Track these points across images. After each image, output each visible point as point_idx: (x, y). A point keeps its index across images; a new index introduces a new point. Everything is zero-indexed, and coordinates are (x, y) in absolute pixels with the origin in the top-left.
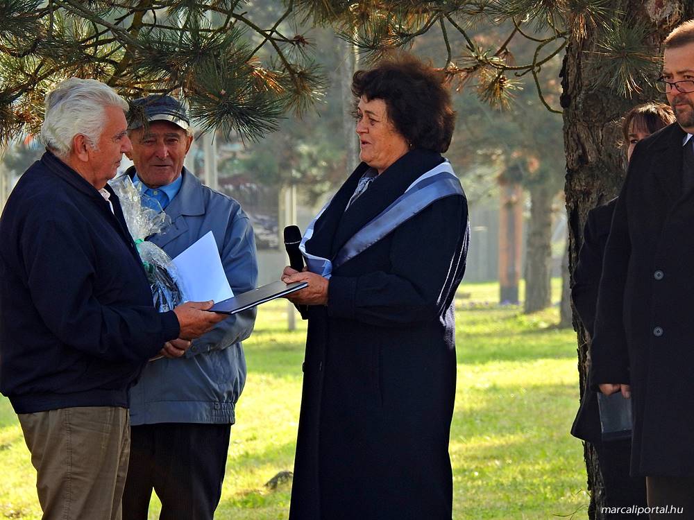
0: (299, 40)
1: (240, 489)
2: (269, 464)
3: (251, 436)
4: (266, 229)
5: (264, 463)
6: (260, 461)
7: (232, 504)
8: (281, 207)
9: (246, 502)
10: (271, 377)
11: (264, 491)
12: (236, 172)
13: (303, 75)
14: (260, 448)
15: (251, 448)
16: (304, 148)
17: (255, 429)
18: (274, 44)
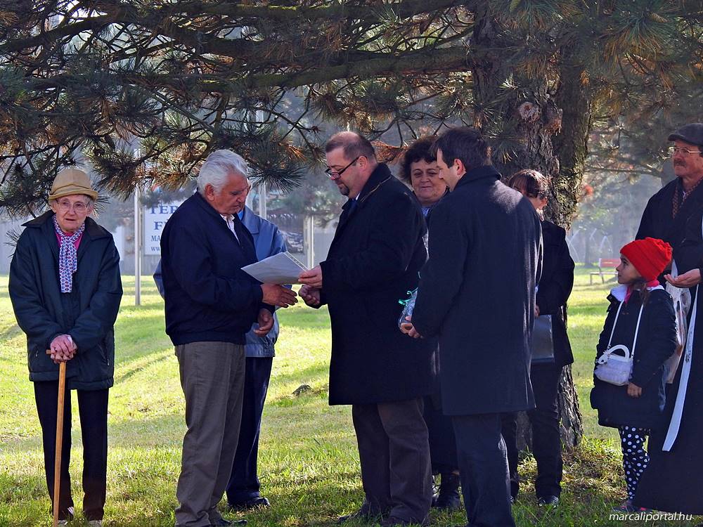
0: (315, 129)
1: (278, 396)
2: (295, 381)
3: (285, 364)
4: (295, 241)
5: (292, 380)
6: (291, 379)
7: (273, 404)
8: (305, 228)
9: (281, 403)
10: (297, 329)
11: (292, 397)
12: (278, 207)
13: (317, 149)
14: (290, 371)
15: (285, 371)
16: (319, 193)
17: (288, 360)
18: (300, 131)
